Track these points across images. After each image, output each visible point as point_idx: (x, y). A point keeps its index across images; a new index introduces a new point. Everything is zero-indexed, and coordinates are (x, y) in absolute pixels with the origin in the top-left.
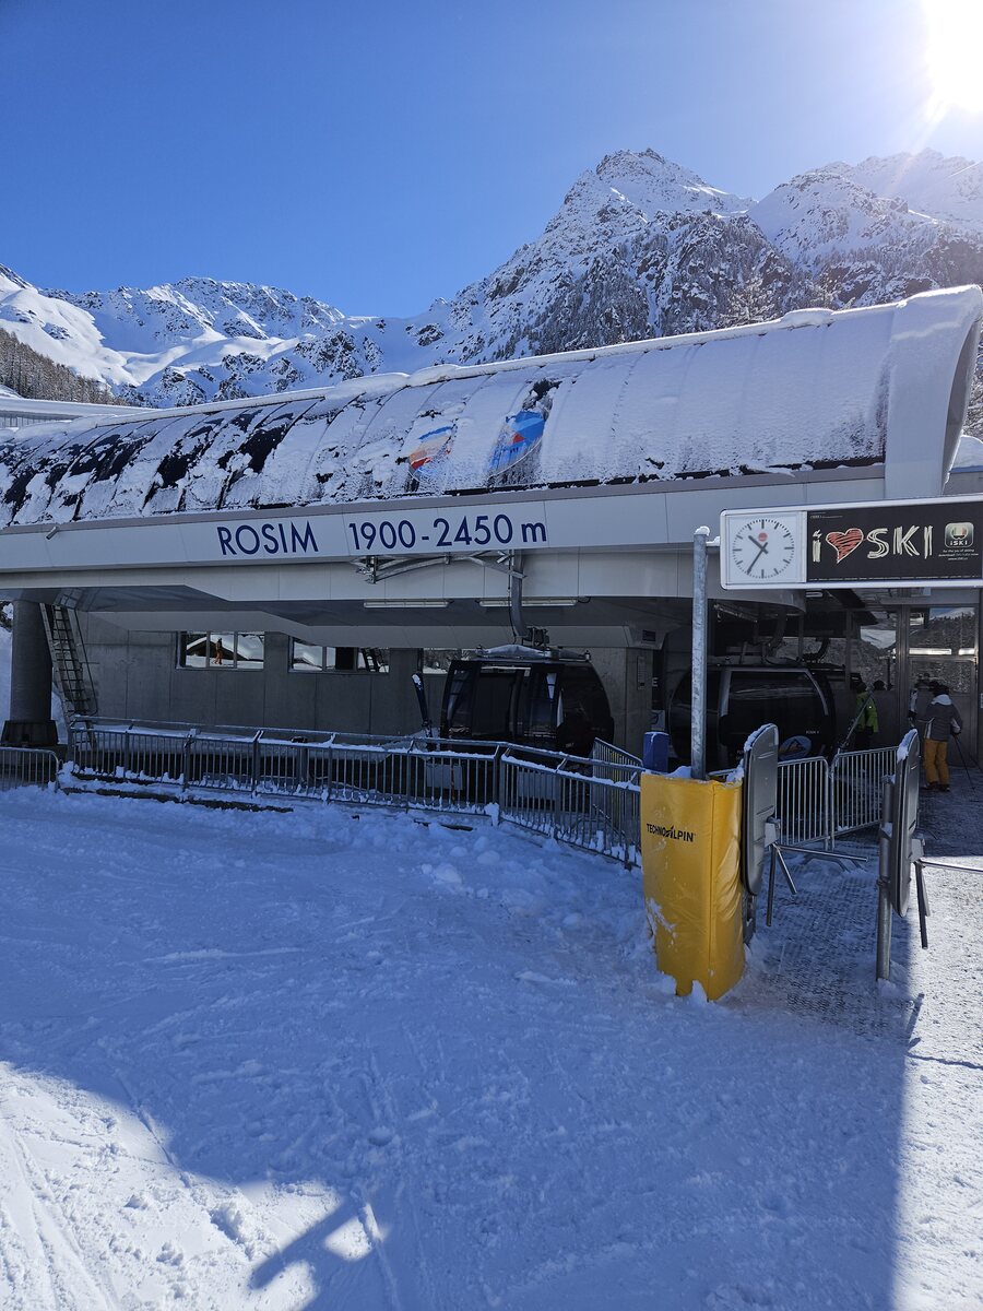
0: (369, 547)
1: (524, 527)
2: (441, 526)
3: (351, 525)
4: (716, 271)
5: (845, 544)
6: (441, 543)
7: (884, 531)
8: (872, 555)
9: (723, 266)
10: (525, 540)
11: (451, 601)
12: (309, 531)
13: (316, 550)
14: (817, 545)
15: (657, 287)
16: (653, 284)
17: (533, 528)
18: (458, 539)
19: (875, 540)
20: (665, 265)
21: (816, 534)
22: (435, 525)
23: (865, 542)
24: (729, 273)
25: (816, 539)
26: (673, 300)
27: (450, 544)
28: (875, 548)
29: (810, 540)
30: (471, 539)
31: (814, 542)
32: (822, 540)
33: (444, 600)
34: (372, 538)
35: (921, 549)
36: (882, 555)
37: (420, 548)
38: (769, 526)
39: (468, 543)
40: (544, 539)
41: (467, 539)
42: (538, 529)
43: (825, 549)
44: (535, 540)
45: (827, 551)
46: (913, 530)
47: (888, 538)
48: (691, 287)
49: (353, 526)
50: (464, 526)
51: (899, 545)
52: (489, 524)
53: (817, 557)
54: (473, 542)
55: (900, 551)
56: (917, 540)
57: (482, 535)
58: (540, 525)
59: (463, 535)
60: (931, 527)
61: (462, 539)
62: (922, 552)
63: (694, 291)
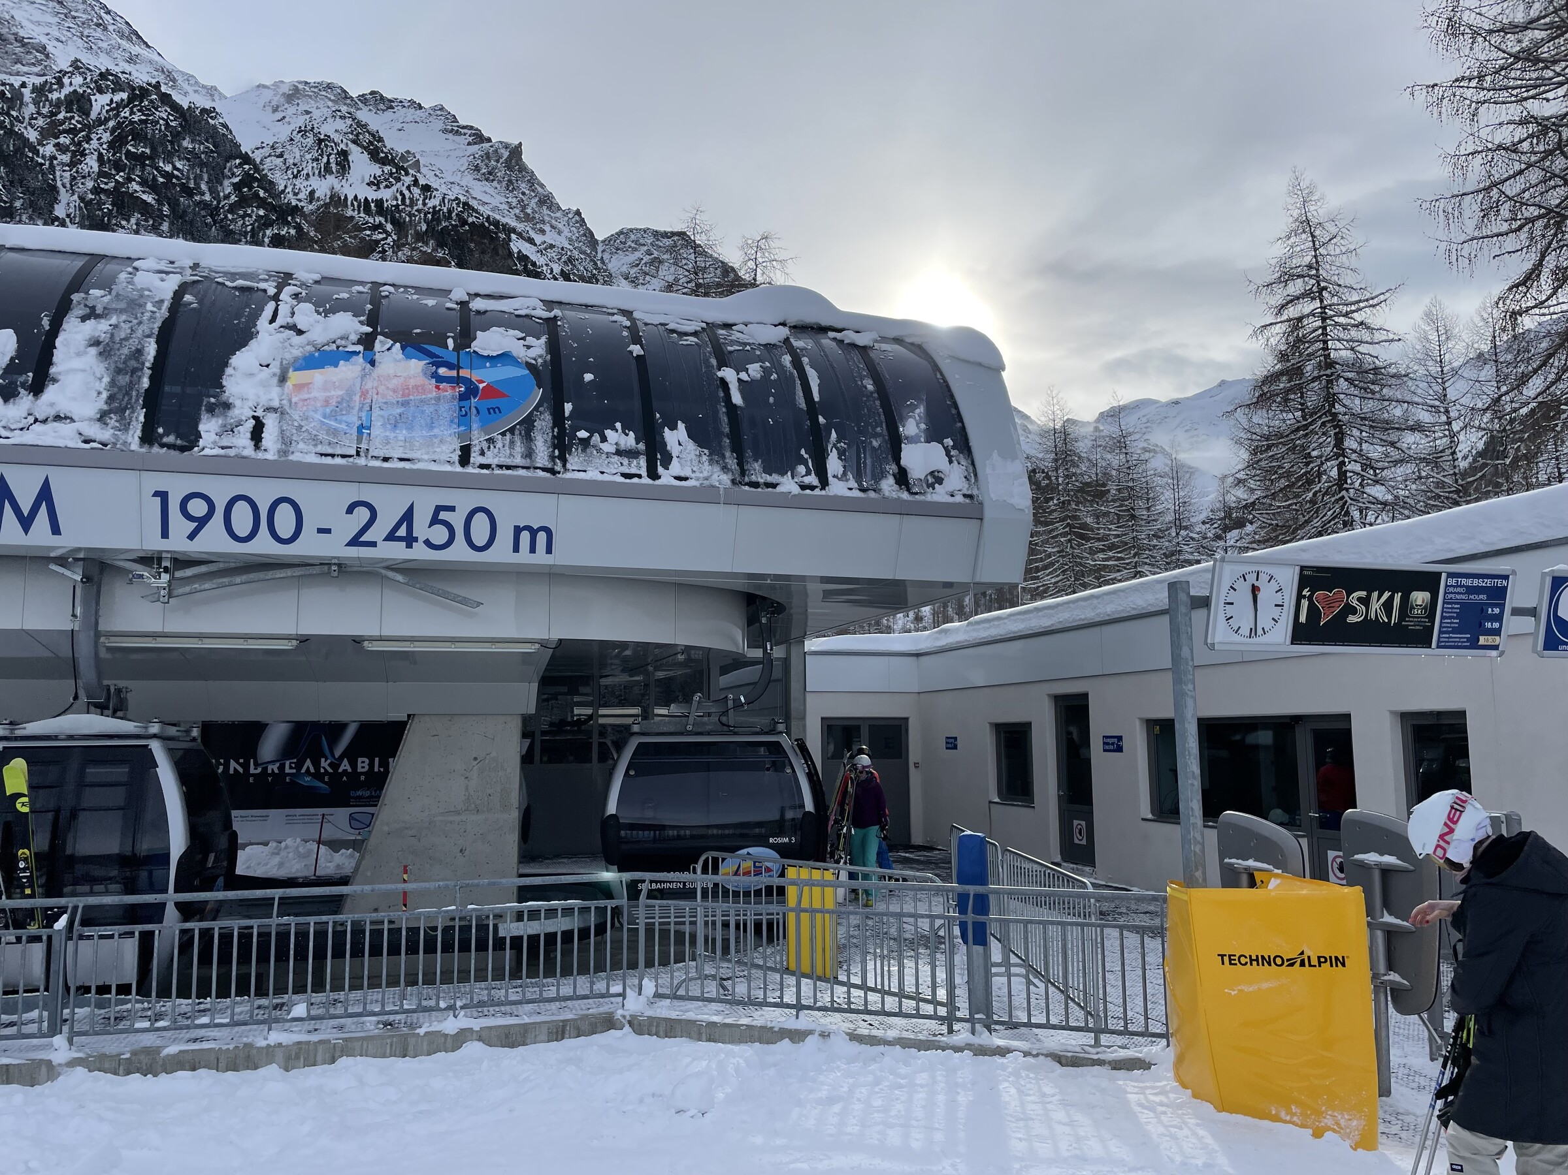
0: (192, 537)
1: (518, 530)
2: (363, 514)
3: (156, 494)
4: (169, 168)
5: (1329, 605)
6: (355, 542)
7: (1363, 594)
8: (1352, 619)
9: (179, 165)
10: (516, 549)
11: (304, 640)
12: (45, 494)
13: (56, 530)
14: (1305, 604)
15: (72, 164)
16: (66, 158)
17: (534, 533)
18: (391, 537)
19: (1355, 603)
20: (88, 139)
21: (1306, 592)
22: (350, 510)
23: (1347, 604)
24: (188, 178)
25: (1304, 597)
26: (96, 190)
27: (373, 544)
28: (1354, 611)
29: (1300, 597)
30: (416, 540)
31: (1303, 601)
32: (1310, 599)
33: (288, 638)
34: (202, 522)
35: (1389, 616)
36: (1359, 620)
37: (309, 546)
38: (1264, 578)
39: (409, 546)
40: (549, 550)
41: (410, 540)
42: (542, 537)
43: (1312, 609)
44: (533, 550)
45: (1313, 611)
46: (1387, 595)
47: (1365, 602)
48: (130, 180)
49: (163, 496)
50: (408, 517)
51: (1374, 610)
52: (457, 520)
53: (1303, 619)
54: (419, 547)
55: (1373, 617)
56: (1388, 606)
57: (439, 535)
58: (548, 531)
59: (402, 532)
60: (1400, 594)
61: (400, 539)
62: (1390, 620)
63: (135, 186)
